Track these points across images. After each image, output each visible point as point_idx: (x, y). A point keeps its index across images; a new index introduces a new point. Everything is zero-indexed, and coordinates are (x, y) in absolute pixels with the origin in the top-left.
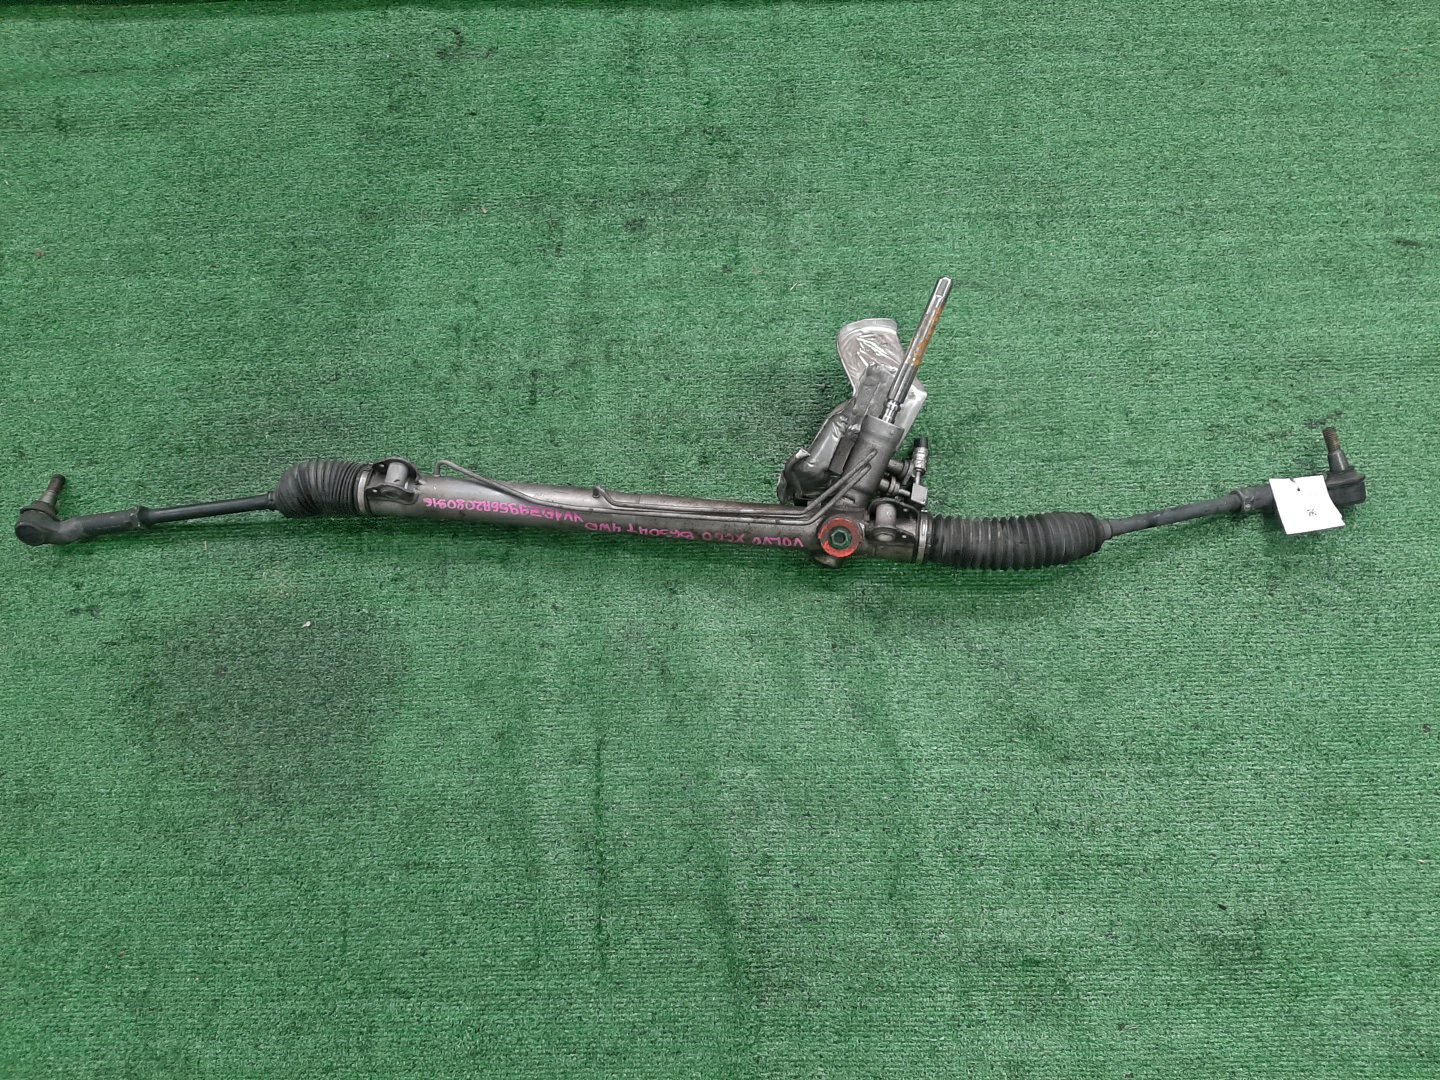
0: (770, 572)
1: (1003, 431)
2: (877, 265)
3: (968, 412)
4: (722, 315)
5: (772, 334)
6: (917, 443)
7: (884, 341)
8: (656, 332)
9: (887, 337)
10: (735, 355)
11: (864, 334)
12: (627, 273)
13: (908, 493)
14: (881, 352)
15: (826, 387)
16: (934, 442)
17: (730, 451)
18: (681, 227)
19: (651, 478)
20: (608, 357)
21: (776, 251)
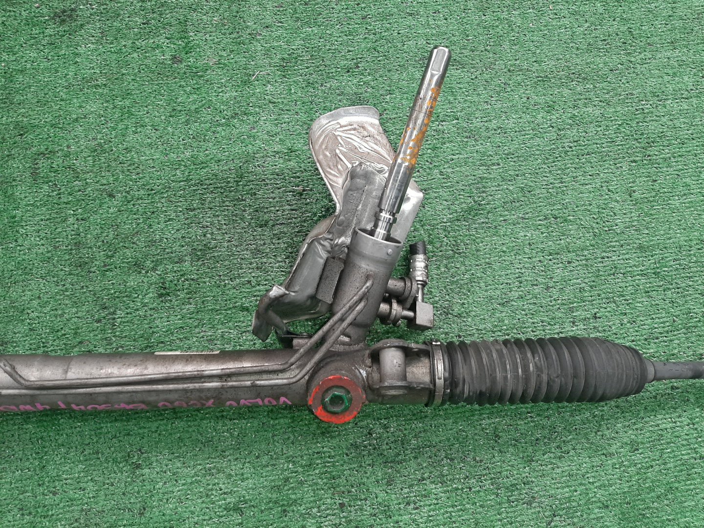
0: (256, 423)
1: (503, 223)
2: (348, 46)
3: (464, 205)
4: (174, 114)
5: (235, 131)
6: (413, 250)
7: (366, 134)
8: (95, 139)
9: (370, 128)
10: (194, 158)
11: (341, 127)
12: (57, 71)
13: (411, 314)
14: (365, 147)
15: (304, 190)
16: (431, 243)
17: (195, 277)
18: (119, 15)
19: (99, 321)
20: (35, 174)
21: (233, 36)
